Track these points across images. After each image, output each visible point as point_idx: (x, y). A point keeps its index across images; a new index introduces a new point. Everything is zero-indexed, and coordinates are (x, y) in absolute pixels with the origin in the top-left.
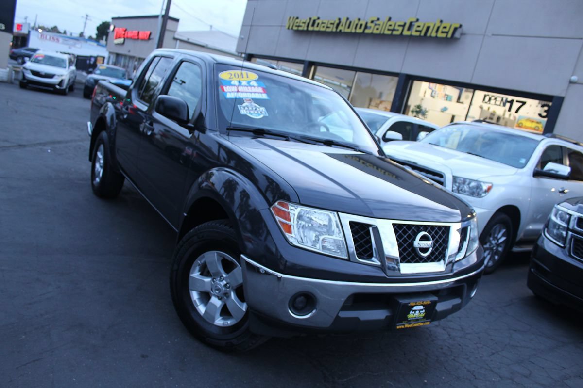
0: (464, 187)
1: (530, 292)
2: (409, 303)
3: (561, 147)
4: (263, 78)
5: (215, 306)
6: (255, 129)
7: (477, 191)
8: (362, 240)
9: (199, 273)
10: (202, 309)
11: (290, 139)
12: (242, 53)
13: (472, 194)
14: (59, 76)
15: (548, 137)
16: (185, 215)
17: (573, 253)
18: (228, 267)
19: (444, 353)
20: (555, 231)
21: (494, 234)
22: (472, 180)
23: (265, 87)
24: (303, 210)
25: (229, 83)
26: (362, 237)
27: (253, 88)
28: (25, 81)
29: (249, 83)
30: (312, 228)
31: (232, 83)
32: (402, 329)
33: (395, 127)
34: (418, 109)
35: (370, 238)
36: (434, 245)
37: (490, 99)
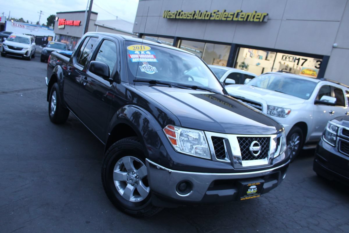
0: (274, 112)
1: (314, 173)
2: (248, 184)
3: (330, 86)
4: (153, 48)
5: (130, 190)
6: (150, 80)
7: (282, 114)
8: (219, 147)
9: (120, 170)
10: (121, 192)
11: (172, 86)
12: (136, 33)
13: (279, 115)
14: (25, 49)
15: (322, 80)
16: (109, 134)
17: (341, 150)
18: (137, 165)
19: (267, 213)
20: (329, 137)
21: (292, 139)
22: (279, 108)
23: (155, 54)
24: (183, 130)
25: (133, 53)
26: (219, 146)
27: (148, 55)
28: (5, 52)
29: (145, 52)
30: (188, 141)
31: (135, 52)
32: (244, 200)
33: (231, 76)
34: (243, 65)
35: (224, 146)
36: (262, 149)
37: (286, 58)
